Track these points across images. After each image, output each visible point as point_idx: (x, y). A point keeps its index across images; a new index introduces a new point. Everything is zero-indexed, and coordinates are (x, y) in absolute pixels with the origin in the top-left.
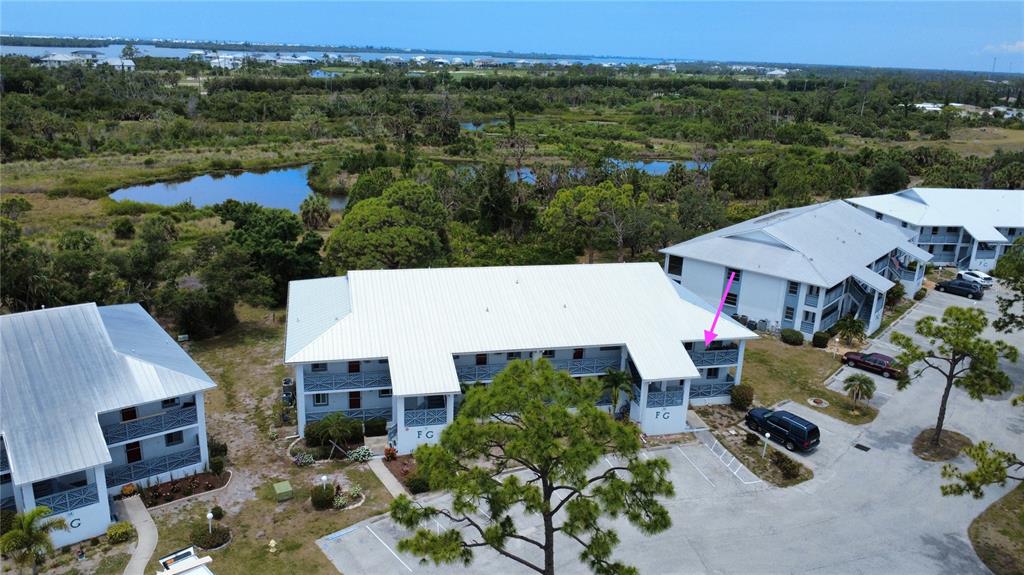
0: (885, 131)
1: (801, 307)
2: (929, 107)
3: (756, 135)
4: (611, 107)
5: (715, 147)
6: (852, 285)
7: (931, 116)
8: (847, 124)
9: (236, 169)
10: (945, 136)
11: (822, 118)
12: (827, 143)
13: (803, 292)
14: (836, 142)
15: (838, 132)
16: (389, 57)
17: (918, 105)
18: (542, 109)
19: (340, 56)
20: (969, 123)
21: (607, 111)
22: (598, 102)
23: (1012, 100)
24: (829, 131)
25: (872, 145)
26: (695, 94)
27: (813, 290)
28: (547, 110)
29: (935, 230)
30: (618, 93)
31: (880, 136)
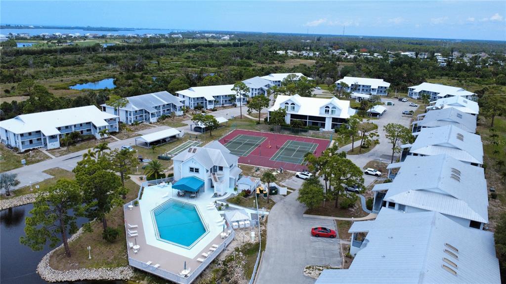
0: (268, 61)
1: (254, 93)
2: (281, 52)
3: (231, 64)
4: (174, 56)
5: (220, 69)
6: (262, 89)
7: (281, 56)
8: (256, 60)
9: (86, 81)
10: (284, 62)
11: (249, 58)
12: (251, 66)
13: (254, 90)
14: (254, 66)
15: (254, 62)
16: (44, 34)
17: (278, 52)
18: (152, 58)
19: (18, 34)
20: (292, 58)
21: (175, 58)
22: (168, 55)
23: (308, 48)
24: (251, 62)
25: (264, 66)
26: (201, 50)
27: (256, 89)
28: (154, 59)
29: (276, 81)
30: (173, 50)
31: (266, 63)
